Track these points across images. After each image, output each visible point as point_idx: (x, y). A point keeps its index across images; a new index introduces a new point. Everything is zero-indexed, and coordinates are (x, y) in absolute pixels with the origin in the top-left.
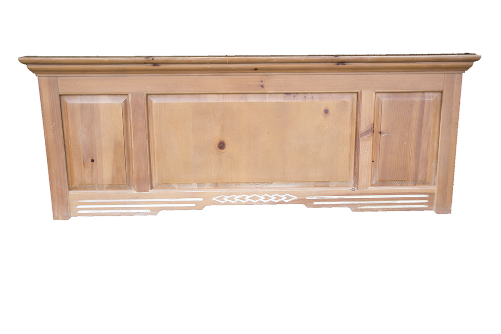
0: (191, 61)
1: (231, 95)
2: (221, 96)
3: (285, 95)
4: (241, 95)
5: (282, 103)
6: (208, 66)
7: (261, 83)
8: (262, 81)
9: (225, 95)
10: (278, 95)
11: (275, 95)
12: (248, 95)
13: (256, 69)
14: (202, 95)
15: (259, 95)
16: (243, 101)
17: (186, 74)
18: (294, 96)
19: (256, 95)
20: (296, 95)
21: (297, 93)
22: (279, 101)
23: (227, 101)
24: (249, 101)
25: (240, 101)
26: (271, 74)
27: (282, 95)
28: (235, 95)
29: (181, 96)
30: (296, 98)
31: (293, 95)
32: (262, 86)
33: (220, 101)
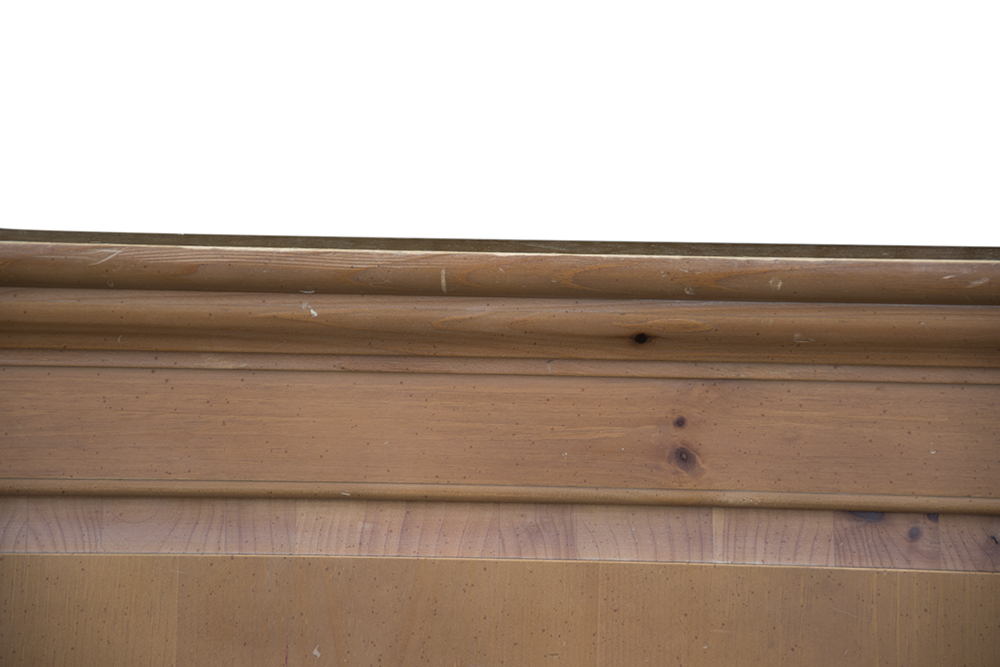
0: (192, 268)
1: (462, 516)
2: (393, 516)
3: (846, 523)
4: (531, 516)
5: (826, 582)
6: (312, 309)
7: (678, 437)
8: (680, 423)
9: (420, 514)
10: (794, 523)
11: (777, 522)
12: (582, 518)
13: (641, 339)
14: (262, 509)
15: (660, 521)
16: (545, 555)
17: (150, 361)
18: (914, 535)
19: (641, 517)
20: (925, 525)
21: (933, 515)
22: (802, 562)
23: (431, 554)
24: (589, 554)
25: (528, 558)
26: (745, 372)
27: (826, 525)
28: (487, 515)
29: (109, 509)
30: (924, 544)
31: (902, 526)
32: (684, 457)
33: (387, 549)
